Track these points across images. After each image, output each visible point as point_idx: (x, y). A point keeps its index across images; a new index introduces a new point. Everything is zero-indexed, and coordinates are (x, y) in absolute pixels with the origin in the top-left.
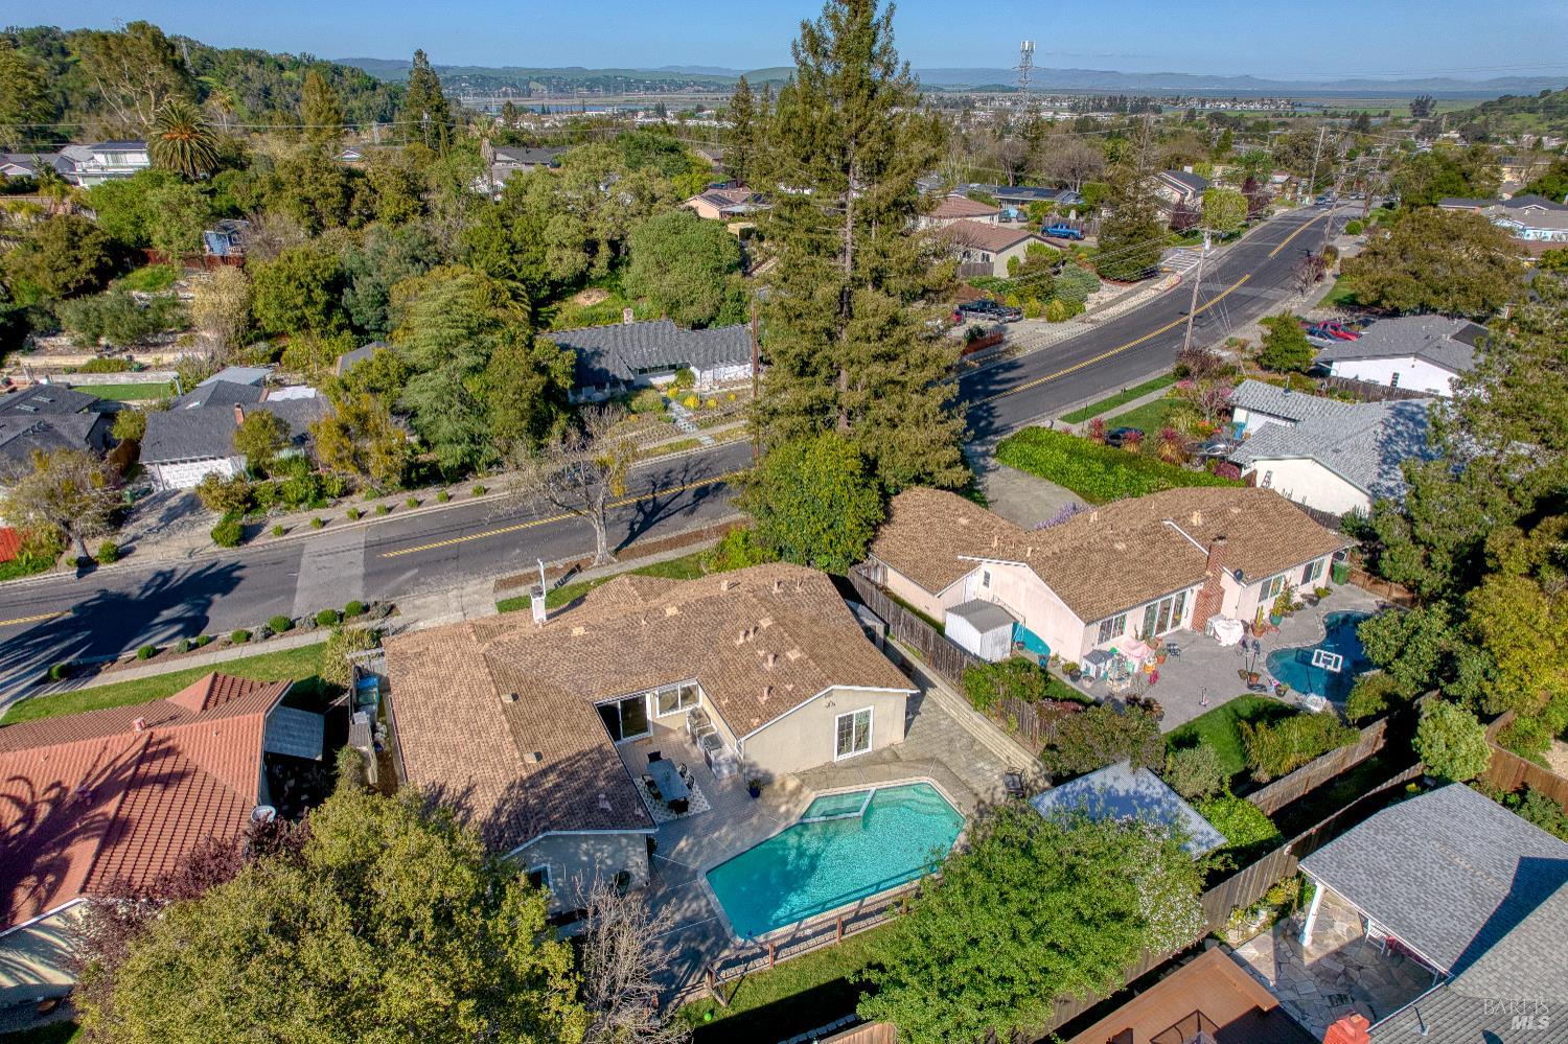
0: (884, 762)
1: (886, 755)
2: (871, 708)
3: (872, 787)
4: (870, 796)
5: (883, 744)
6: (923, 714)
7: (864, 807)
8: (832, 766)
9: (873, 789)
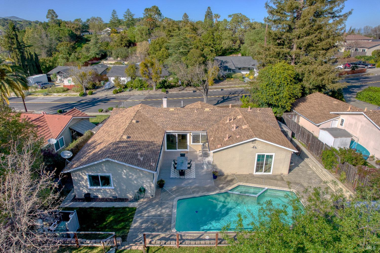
0: (276, 179)
1: (278, 178)
2: (274, 154)
3: (266, 188)
4: (264, 190)
5: (278, 172)
6: (300, 167)
7: (259, 194)
8: (252, 175)
9: (267, 188)
